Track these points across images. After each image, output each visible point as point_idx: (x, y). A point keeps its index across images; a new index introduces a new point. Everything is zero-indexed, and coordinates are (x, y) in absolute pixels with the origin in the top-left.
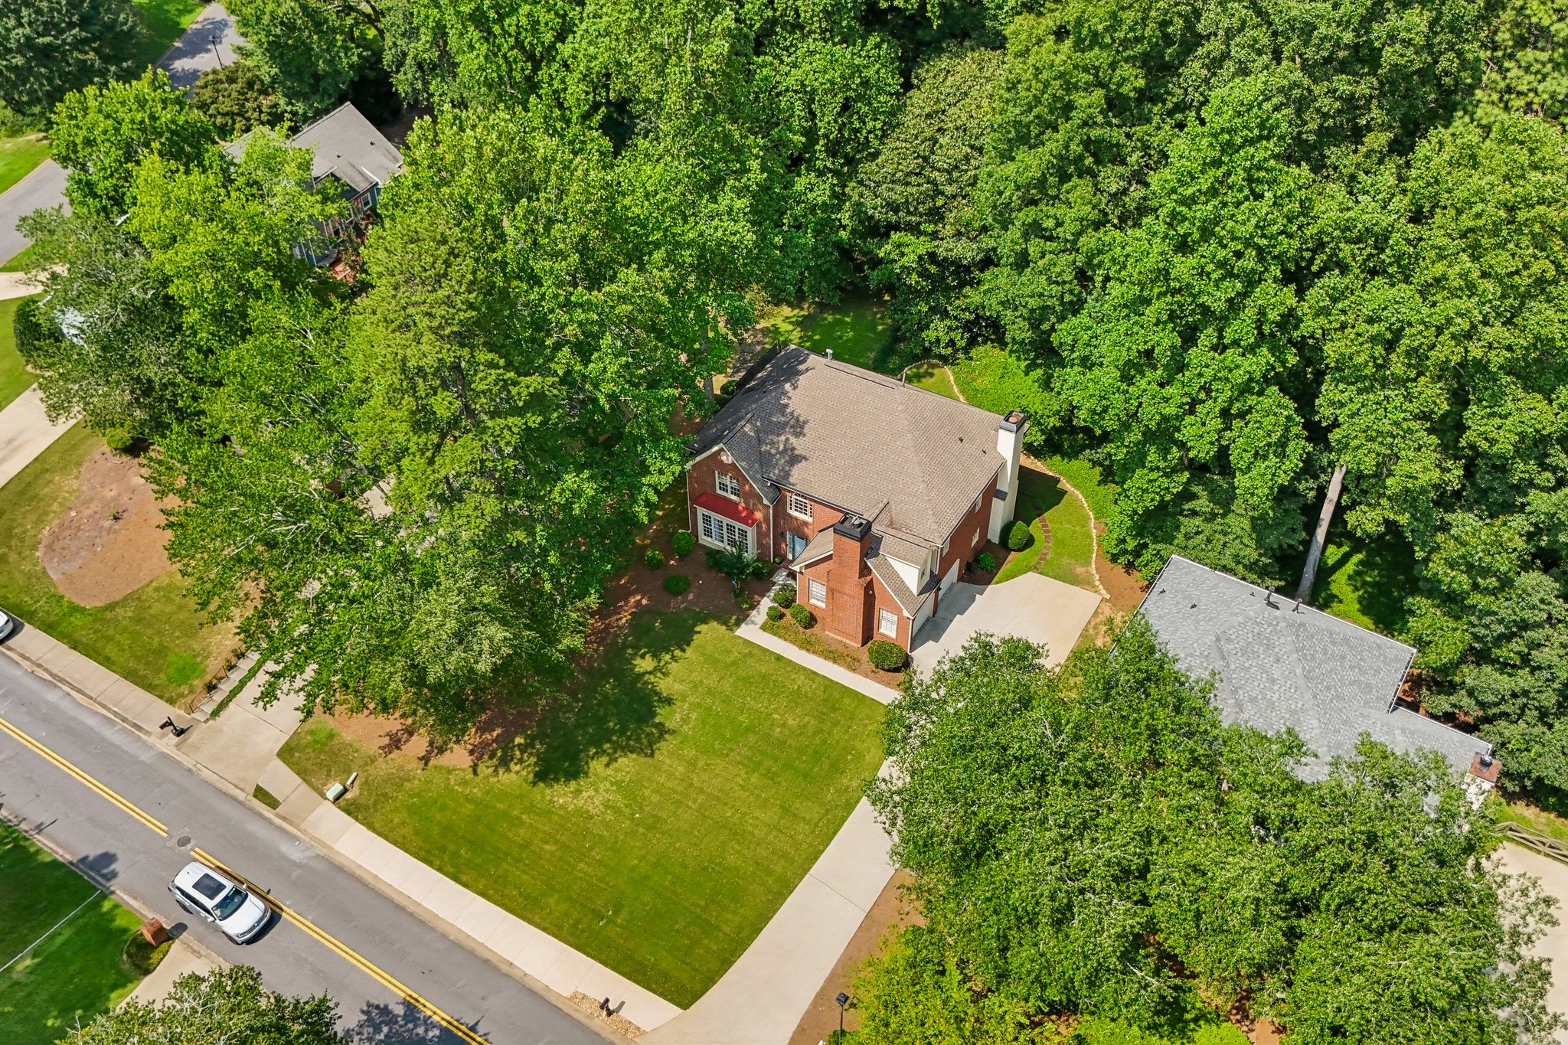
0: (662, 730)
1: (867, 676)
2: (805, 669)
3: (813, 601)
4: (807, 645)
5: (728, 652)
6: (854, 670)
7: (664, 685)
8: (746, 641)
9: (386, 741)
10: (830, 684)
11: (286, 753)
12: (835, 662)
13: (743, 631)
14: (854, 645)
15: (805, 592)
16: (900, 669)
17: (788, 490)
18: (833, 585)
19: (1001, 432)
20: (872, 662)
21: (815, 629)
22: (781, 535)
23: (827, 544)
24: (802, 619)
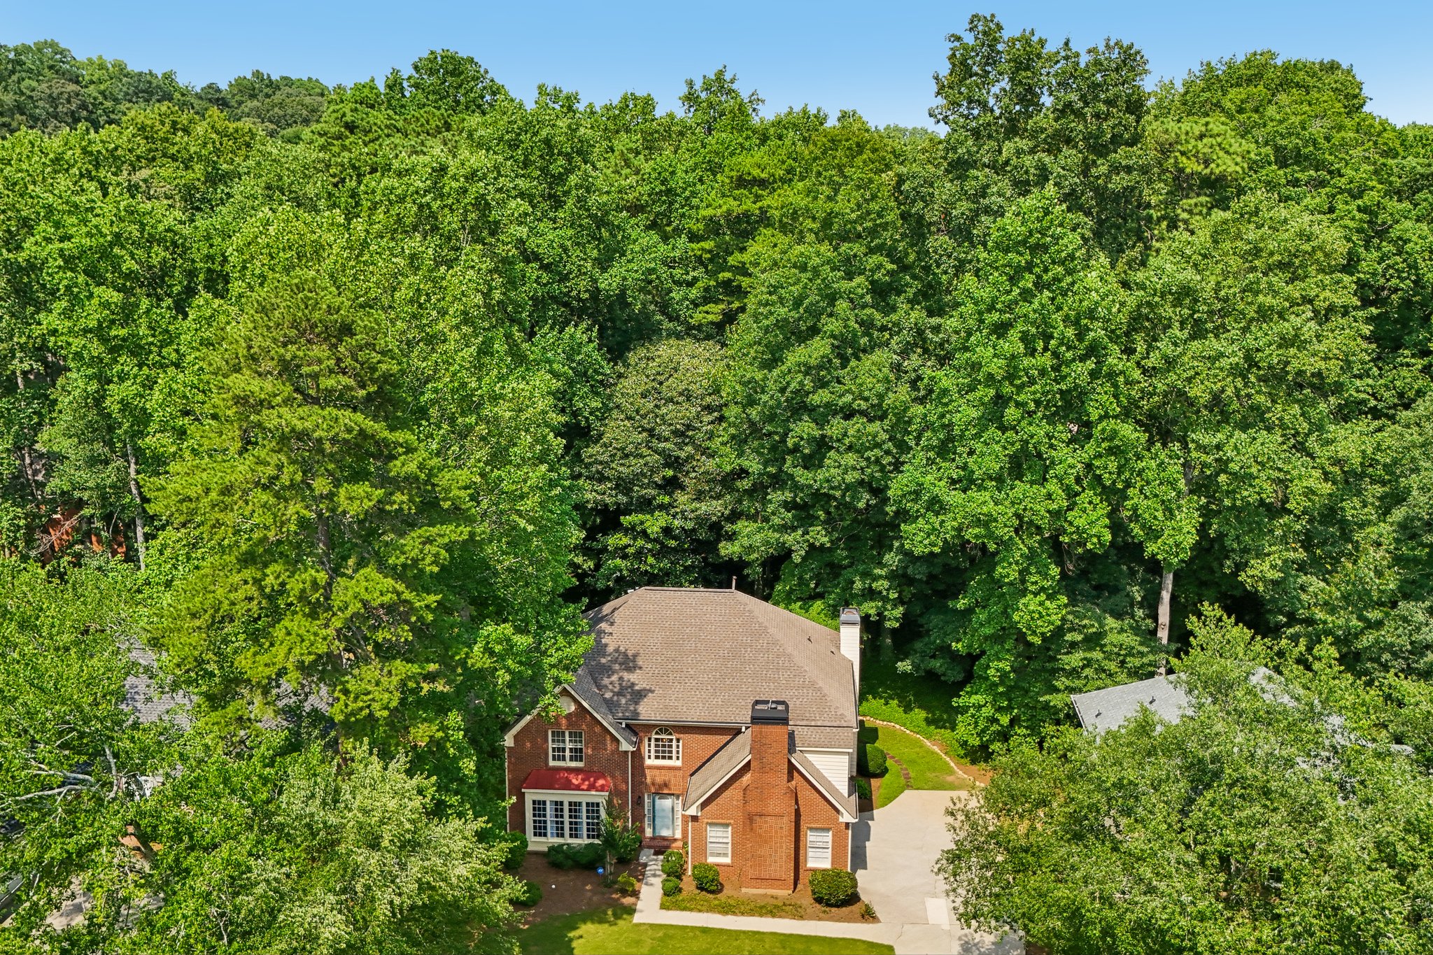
1: (820, 919)
2: (744, 932)
3: (711, 860)
4: (726, 910)
5: (638, 943)
6: (802, 918)
8: (651, 925)
10: (786, 939)
12: (774, 916)
13: (637, 918)
14: (784, 893)
15: (701, 848)
16: (853, 899)
17: (648, 728)
18: (752, 807)
19: (843, 629)
20: (819, 900)
21: (727, 891)
22: (638, 802)
23: (739, 753)
24: (710, 884)
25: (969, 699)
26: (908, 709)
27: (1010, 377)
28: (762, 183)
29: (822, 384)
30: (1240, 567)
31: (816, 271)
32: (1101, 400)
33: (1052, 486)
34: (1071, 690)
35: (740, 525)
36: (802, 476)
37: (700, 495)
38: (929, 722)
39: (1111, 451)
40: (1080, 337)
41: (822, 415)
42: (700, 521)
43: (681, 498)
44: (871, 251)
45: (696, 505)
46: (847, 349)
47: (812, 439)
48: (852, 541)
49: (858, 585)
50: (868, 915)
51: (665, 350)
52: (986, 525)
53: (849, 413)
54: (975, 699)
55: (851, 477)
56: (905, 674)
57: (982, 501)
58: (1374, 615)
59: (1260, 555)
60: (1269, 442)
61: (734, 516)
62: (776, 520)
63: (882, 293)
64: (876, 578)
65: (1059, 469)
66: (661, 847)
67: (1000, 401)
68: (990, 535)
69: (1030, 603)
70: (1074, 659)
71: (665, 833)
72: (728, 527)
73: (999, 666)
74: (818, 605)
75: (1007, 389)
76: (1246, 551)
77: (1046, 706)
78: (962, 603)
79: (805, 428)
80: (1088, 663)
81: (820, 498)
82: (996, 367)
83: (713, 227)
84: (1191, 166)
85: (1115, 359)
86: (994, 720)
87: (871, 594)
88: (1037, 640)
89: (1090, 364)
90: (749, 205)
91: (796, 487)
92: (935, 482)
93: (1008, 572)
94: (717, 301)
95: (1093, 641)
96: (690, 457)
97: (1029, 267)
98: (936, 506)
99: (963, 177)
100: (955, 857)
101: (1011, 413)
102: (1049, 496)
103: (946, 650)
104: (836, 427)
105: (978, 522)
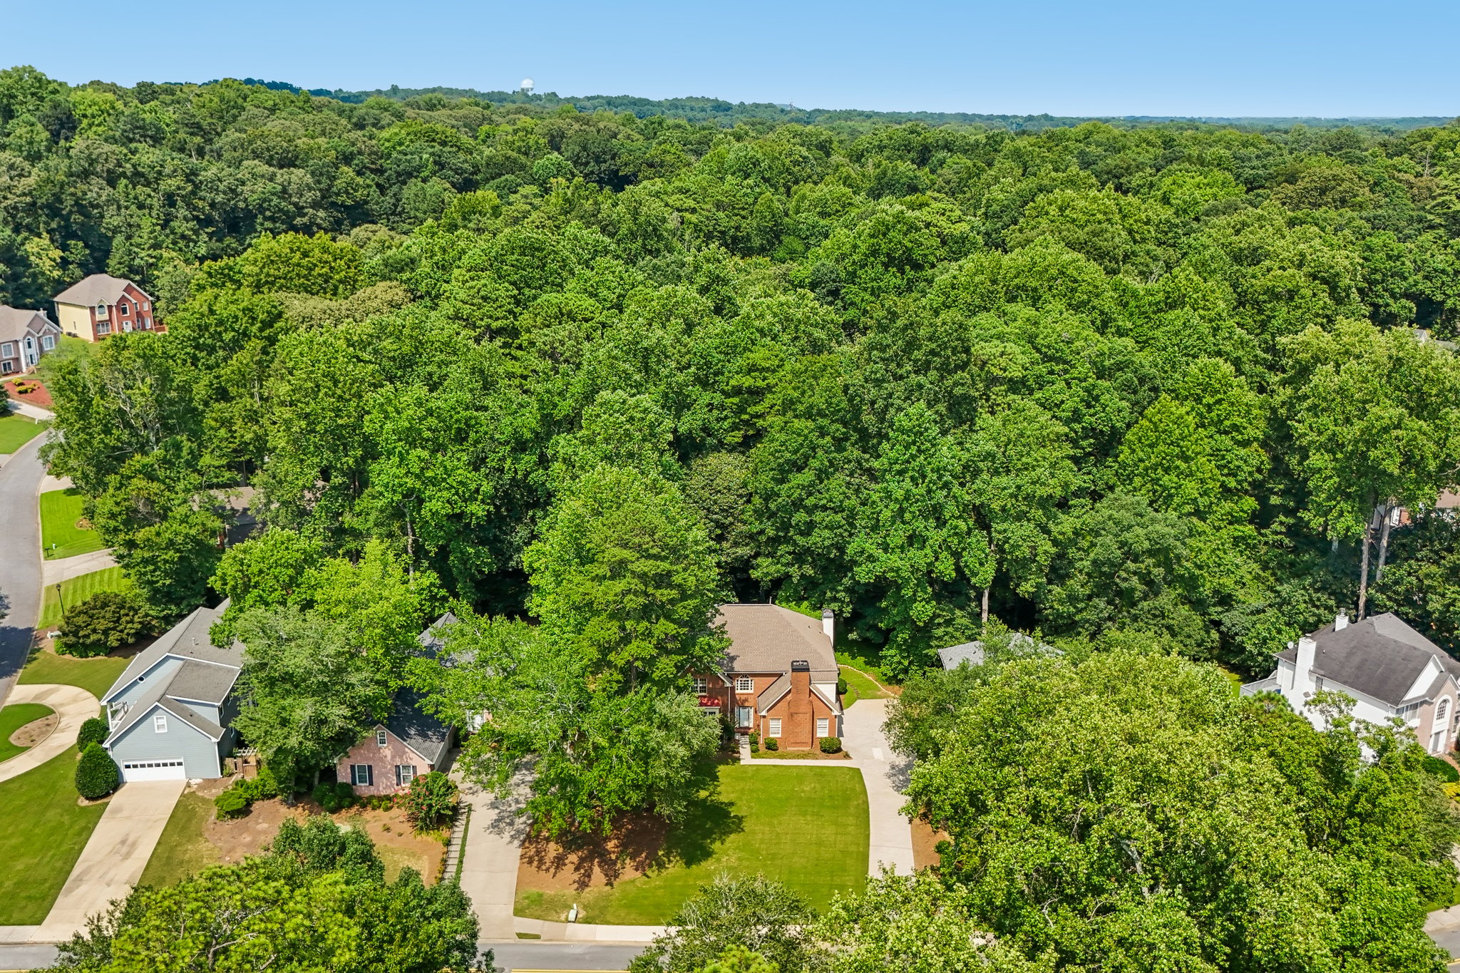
0: (740, 819)
1: (825, 759)
2: (793, 766)
3: (772, 736)
4: (782, 757)
5: (746, 772)
6: (817, 759)
7: (724, 798)
8: (750, 765)
9: (576, 885)
10: (811, 768)
11: (518, 912)
12: (804, 759)
13: (742, 762)
14: (807, 749)
15: (767, 730)
16: (839, 750)
17: (738, 675)
18: (792, 710)
19: (825, 621)
20: (824, 751)
21: (780, 750)
22: (732, 711)
23: (784, 685)
24: (772, 746)
25: (888, 652)
26: (854, 657)
27: (907, 499)
28: (767, 370)
29: (810, 494)
30: (1018, 585)
31: (806, 437)
32: (950, 509)
33: (928, 550)
34: (938, 647)
35: (759, 560)
36: (801, 540)
37: (736, 544)
38: (866, 663)
39: (956, 534)
40: (940, 478)
41: (810, 511)
42: (736, 559)
43: (725, 545)
44: (833, 422)
45: (734, 550)
46: (822, 475)
47: (806, 523)
48: (824, 570)
49: (829, 594)
50: (847, 756)
51: (712, 460)
52: (897, 572)
53: (824, 508)
54: (892, 652)
55: (827, 543)
56: (853, 640)
57: (895, 560)
58: (1080, 605)
59: (1027, 580)
60: (1028, 528)
61: (757, 555)
62: (783, 560)
63: (839, 444)
64: (838, 592)
65: (931, 542)
66: (744, 731)
67: (902, 511)
68: (899, 576)
69: (918, 606)
70: (939, 632)
71: (746, 724)
72: (754, 562)
73: (903, 636)
74: (805, 603)
75: (905, 505)
76: (1020, 578)
77: (926, 655)
78: (884, 604)
79: (800, 517)
80: (947, 633)
81: (808, 551)
82: (899, 494)
83: (737, 391)
84: (996, 372)
85: (956, 489)
86: (900, 663)
87: (835, 599)
88: (921, 624)
89: (945, 491)
90: (760, 383)
91: (795, 544)
92: (871, 548)
93: (907, 593)
94: (739, 430)
95: (949, 622)
96: (732, 524)
97: (914, 443)
98: (871, 558)
99: (880, 387)
100: (888, 725)
101: (907, 516)
102: (926, 555)
103: (875, 627)
104: (818, 516)
105: (892, 570)
